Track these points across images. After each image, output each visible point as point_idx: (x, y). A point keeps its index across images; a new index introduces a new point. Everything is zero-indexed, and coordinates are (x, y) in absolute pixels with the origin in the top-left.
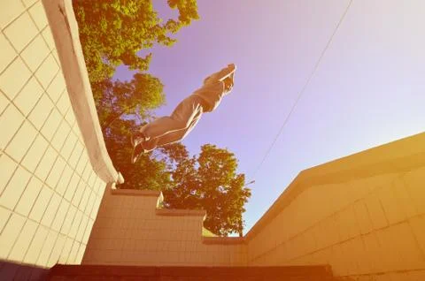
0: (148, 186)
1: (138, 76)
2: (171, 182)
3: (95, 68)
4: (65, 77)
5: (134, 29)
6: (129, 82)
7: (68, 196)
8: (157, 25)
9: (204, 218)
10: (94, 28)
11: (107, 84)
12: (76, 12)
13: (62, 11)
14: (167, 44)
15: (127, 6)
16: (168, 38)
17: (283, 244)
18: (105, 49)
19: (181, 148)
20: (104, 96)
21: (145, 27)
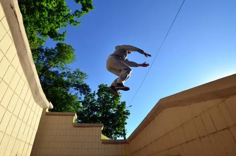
0: (68, 110)
1: (59, 45)
2: (81, 107)
3: (33, 41)
4: (16, 47)
5: (55, 17)
6: (54, 48)
7: (21, 117)
8: (69, 14)
9: (102, 128)
10: (32, 17)
11: (41, 50)
12: (20, 8)
13: (12, 8)
14: (75, 25)
15: (50, 3)
16: (76, 21)
17: (151, 143)
18: (38, 29)
19: (87, 86)
20: (39, 57)
21: (61, 15)
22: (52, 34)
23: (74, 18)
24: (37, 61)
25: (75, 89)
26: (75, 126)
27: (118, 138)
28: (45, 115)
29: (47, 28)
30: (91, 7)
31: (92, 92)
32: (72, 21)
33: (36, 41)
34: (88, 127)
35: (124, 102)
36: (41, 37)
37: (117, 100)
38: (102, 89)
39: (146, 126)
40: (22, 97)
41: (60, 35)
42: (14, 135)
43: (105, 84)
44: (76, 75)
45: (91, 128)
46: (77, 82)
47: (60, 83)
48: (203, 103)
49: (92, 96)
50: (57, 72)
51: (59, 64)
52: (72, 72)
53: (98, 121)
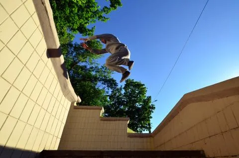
0: (95, 104)
2: (108, 101)
3: (63, 36)
4: (46, 41)
5: (84, 13)
8: (98, 10)
9: (128, 122)
10: (62, 13)
11: (70, 45)
12: (51, 4)
13: (43, 3)
14: (104, 21)
16: (104, 17)
17: (175, 137)
18: (68, 25)
19: (114, 81)
20: (68, 52)
21: (91, 11)
22: (82, 30)
23: (103, 14)
24: (67, 56)
25: (102, 83)
26: (102, 119)
27: (143, 132)
28: (73, 109)
29: (77, 23)
30: (119, 3)
31: (119, 87)
32: (100, 17)
33: (66, 36)
34: (114, 120)
35: (150, 97)
36: (70, 33)
37: (143, 95)
38: (129, 84)
39: (170, 121)
40: (52, 90)
41: (89, 30)
42: (43, 128)
43: (131, 79)
44: (103, 70)
45: (117, 122)
46: (105, 76)
47: (88, 78)
48: (225, 99)
49: (119, 90)
50: (86, 67)
51: (87, 59)
52: (100, 67)
53: (124, 115)
